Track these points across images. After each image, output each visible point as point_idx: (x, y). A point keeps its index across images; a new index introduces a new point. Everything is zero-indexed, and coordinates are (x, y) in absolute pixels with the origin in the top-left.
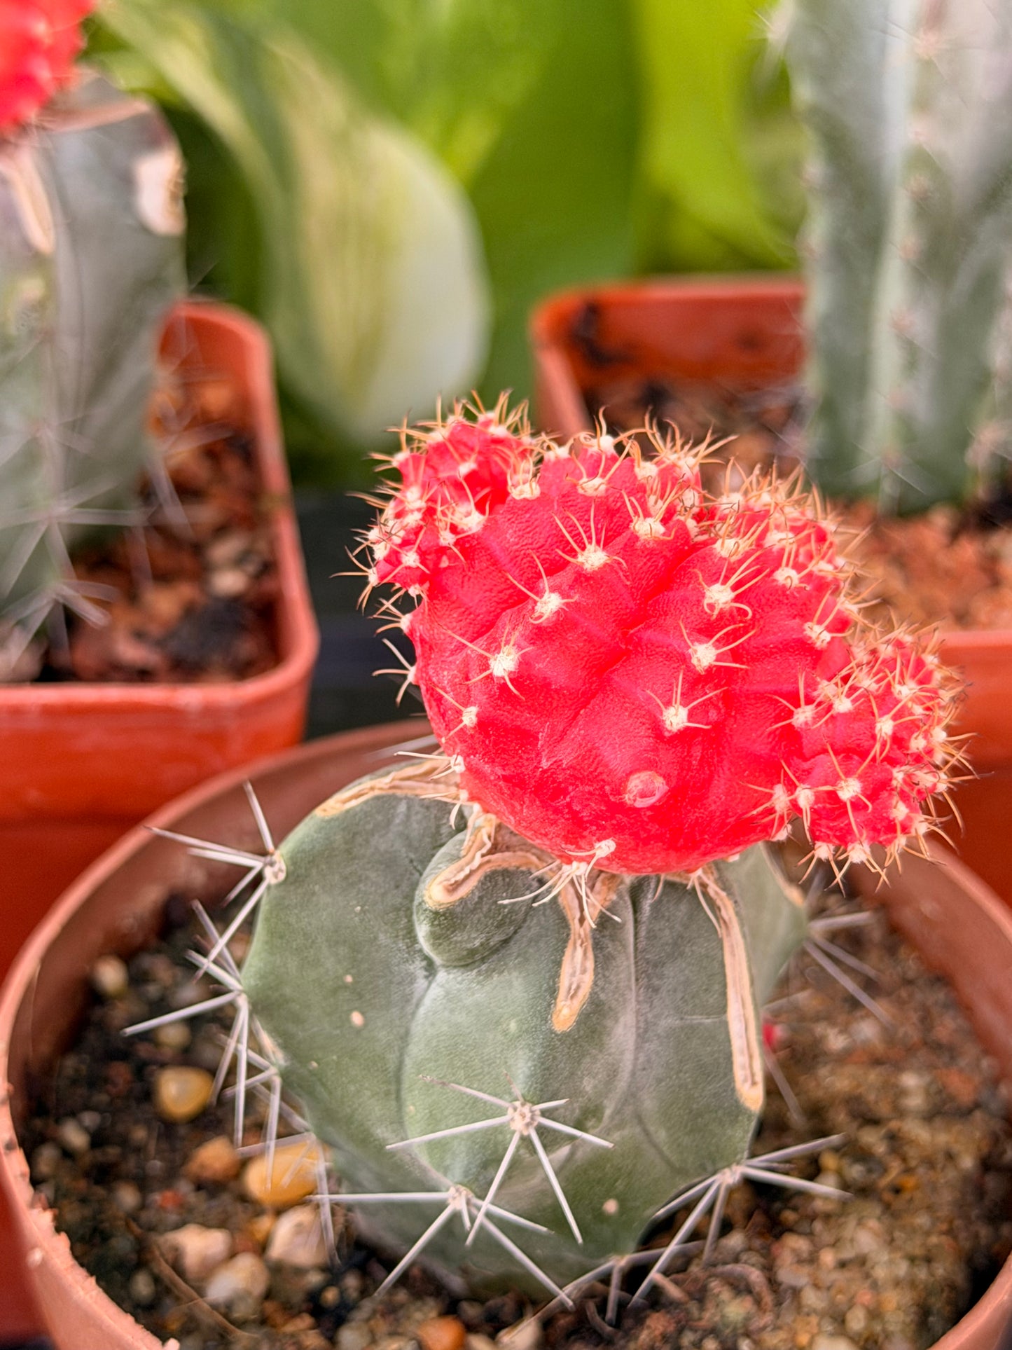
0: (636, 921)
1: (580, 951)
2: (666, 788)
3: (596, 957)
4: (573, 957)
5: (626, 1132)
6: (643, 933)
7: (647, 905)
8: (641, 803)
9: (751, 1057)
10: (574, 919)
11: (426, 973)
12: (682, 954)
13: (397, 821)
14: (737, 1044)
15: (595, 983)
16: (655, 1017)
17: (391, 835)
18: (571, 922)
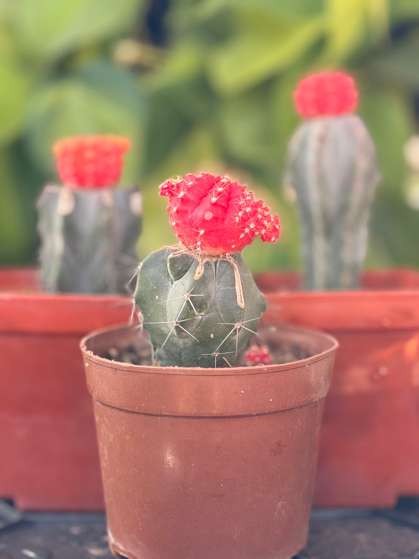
0: (216, 269)
1: (201, 267)
2: (213, 216)
3: (204, 268)
4: (199, 268)
5: (213, 314)
6: (217, 271)
7: (218, 265)
8: (207, 219)
9: (241, 298)
10: (200, 261)
11: (171, 284)
12: (225, 274)
13: (166, 253)
14: (238, 294)
15: (204, 272)
16: (219, 288)
17: (164, 256)
18: (199, 262)
